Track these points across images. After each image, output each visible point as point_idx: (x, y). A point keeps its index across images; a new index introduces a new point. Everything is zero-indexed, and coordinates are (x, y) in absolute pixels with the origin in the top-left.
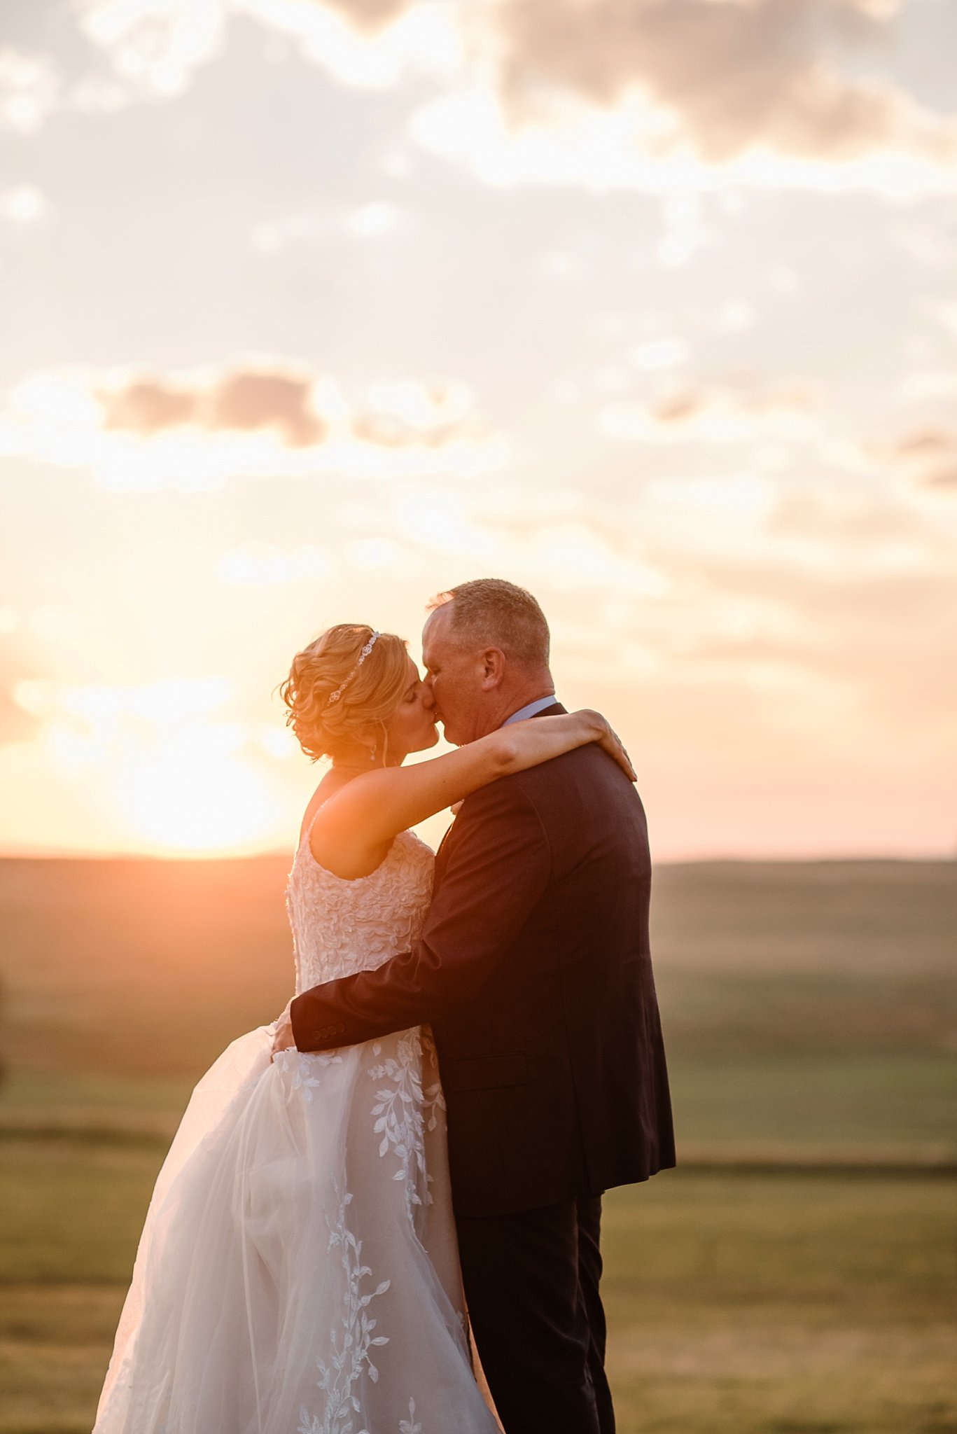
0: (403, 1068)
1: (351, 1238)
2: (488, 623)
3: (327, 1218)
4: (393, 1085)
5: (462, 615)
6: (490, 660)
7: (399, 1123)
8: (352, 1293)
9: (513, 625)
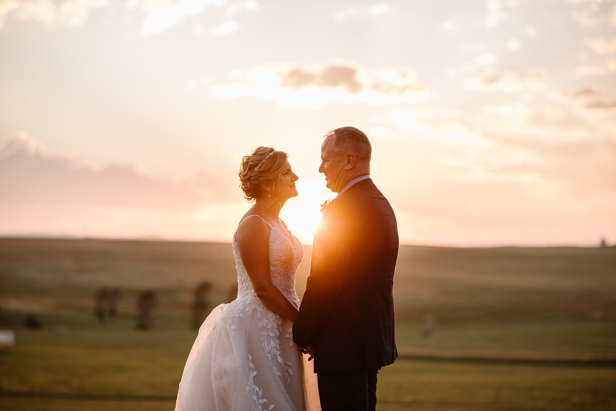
0: (271, 322)
1: (257, 388)
2: (350, 144)
3: (245, 381)
4: (267, 330)
5: (339, 141)
6: (350, 158)
7: (268, 345)
8: (259, 409)
9: (359, 146)
